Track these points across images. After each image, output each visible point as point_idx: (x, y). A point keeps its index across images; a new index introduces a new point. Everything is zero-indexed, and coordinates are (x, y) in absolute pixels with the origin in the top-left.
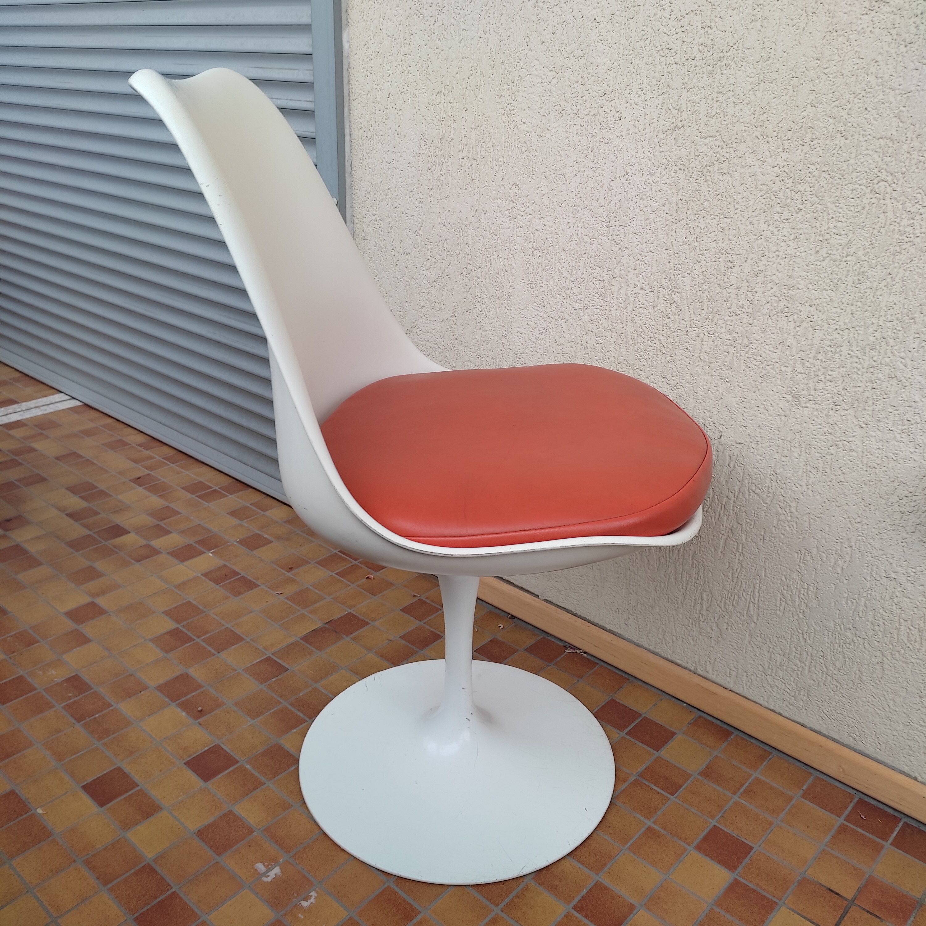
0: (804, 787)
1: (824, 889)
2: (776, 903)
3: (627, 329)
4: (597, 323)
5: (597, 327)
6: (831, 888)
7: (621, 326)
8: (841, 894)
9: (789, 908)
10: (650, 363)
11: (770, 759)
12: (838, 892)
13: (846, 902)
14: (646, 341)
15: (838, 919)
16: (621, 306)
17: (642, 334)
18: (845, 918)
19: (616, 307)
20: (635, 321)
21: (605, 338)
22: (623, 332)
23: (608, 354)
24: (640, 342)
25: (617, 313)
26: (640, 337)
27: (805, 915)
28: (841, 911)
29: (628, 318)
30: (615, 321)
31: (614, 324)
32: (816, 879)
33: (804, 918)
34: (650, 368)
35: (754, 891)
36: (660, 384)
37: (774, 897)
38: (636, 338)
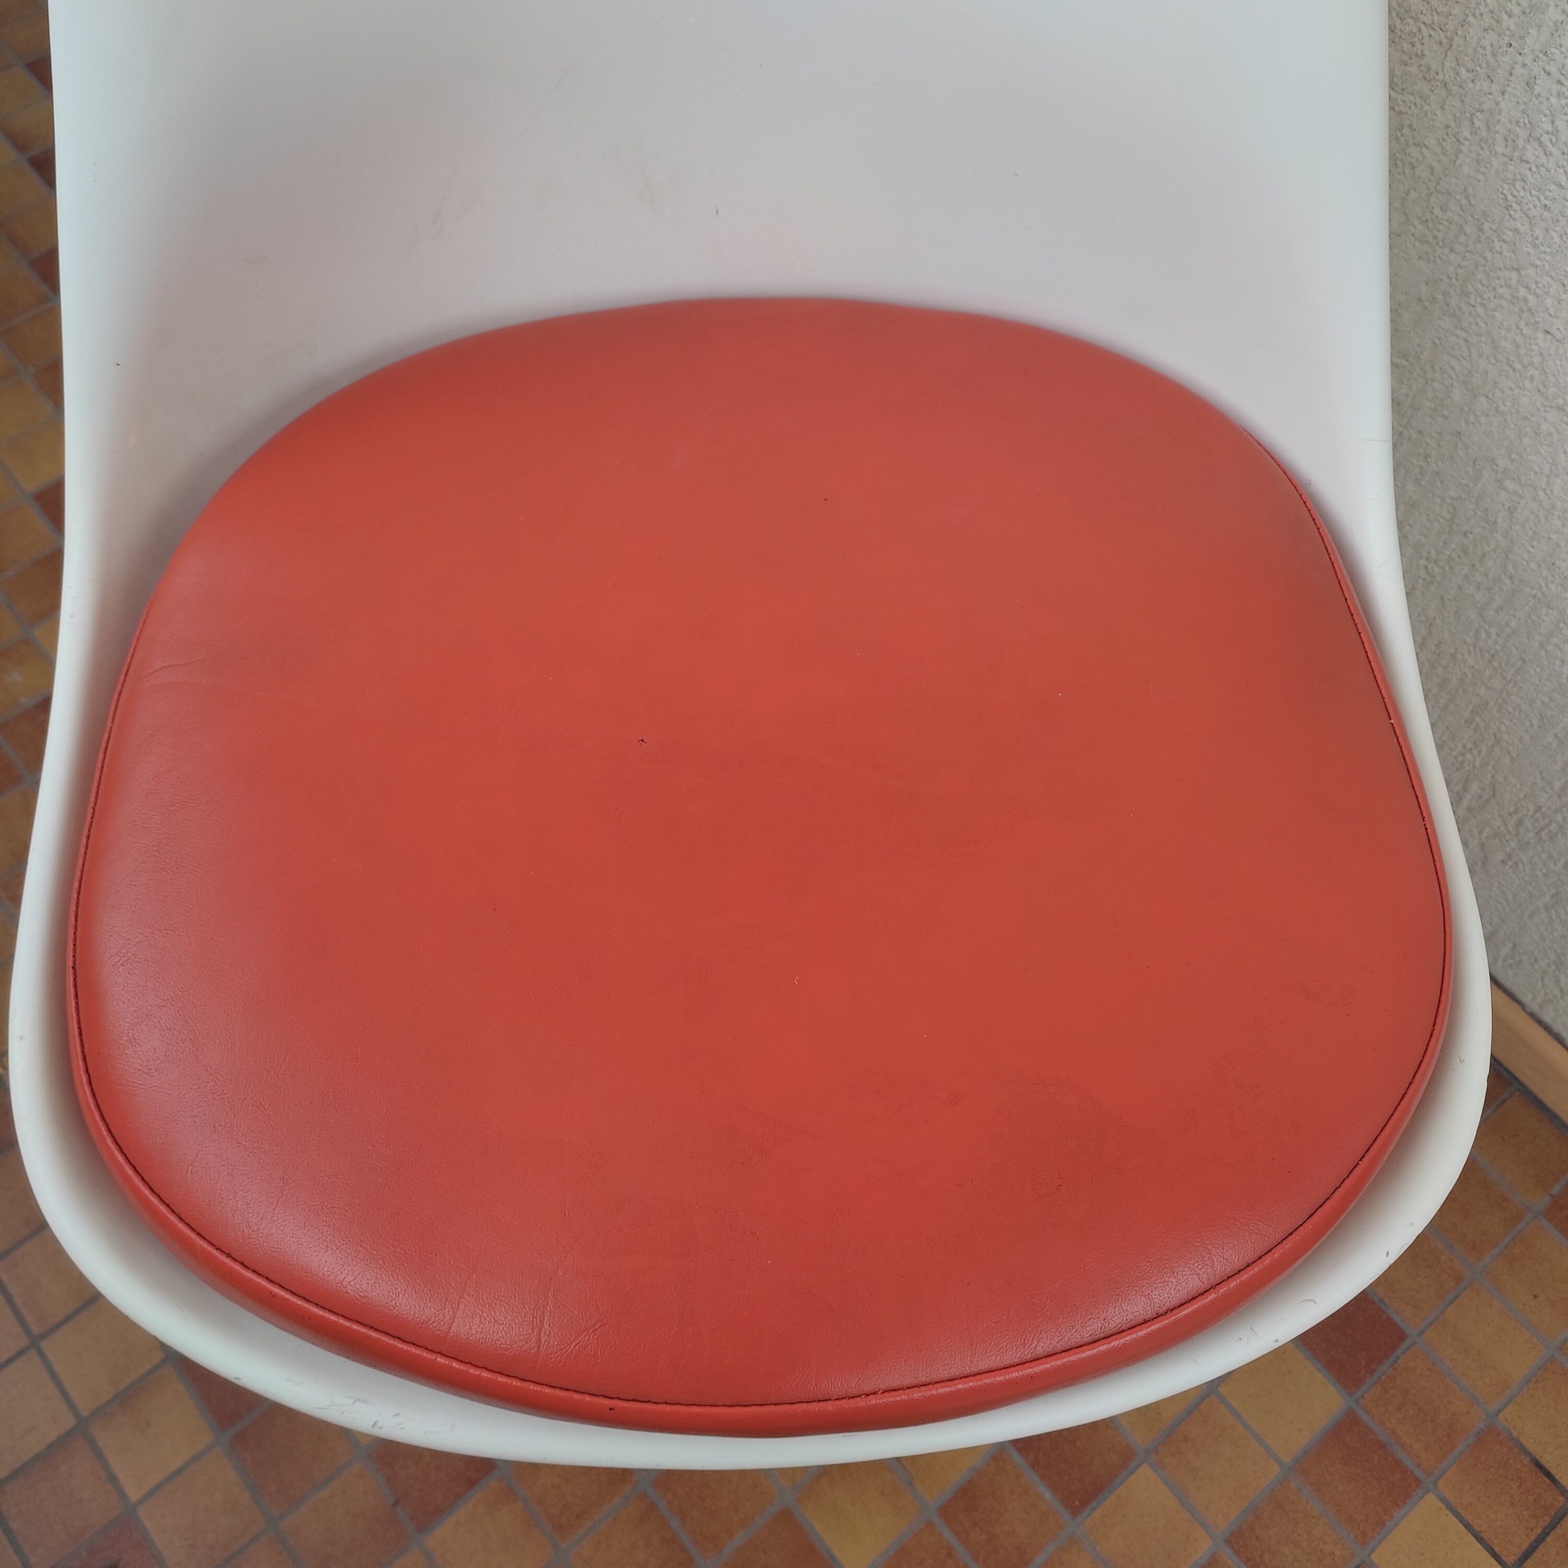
0: (1556, 1190)
1: (1526, 1460)
2: (1419, 1482)
3: (1503, 104)
4: (1406, 46)
5: (1405, 58)
6: (1543, 1461)
7: (1485, 85)
8: (1557, 1477)
9: (1443, 1499)
10: (1538, 232)
11: (1504, 1102)
12: (1553, 1471)
13: (1561, 1499)
14: (1551, 165)
15: (1533, 1537)
16: (1506, 21)
17: (1545, 139)
18: (1549, 1538)
19: (1488, 21)
20: (1537, 90)
21: (1418, 101)
22: (1485, 107)
23: (1413, 151)
24: (1532, 159)
25: (1486, 43)
26: (1536, 145)
27: (1469, 1518)
28: (1547, 1519)
29: (1518, 70)
30: (1470, 65)
31: (1463, 70)
32: (1515, 1434)
33: (1467, 1526)
34: (1535, 246)
35: (1382, 1446)
36: (1549, 301)
37: (1419, 1466)
38: (1521, 142)
